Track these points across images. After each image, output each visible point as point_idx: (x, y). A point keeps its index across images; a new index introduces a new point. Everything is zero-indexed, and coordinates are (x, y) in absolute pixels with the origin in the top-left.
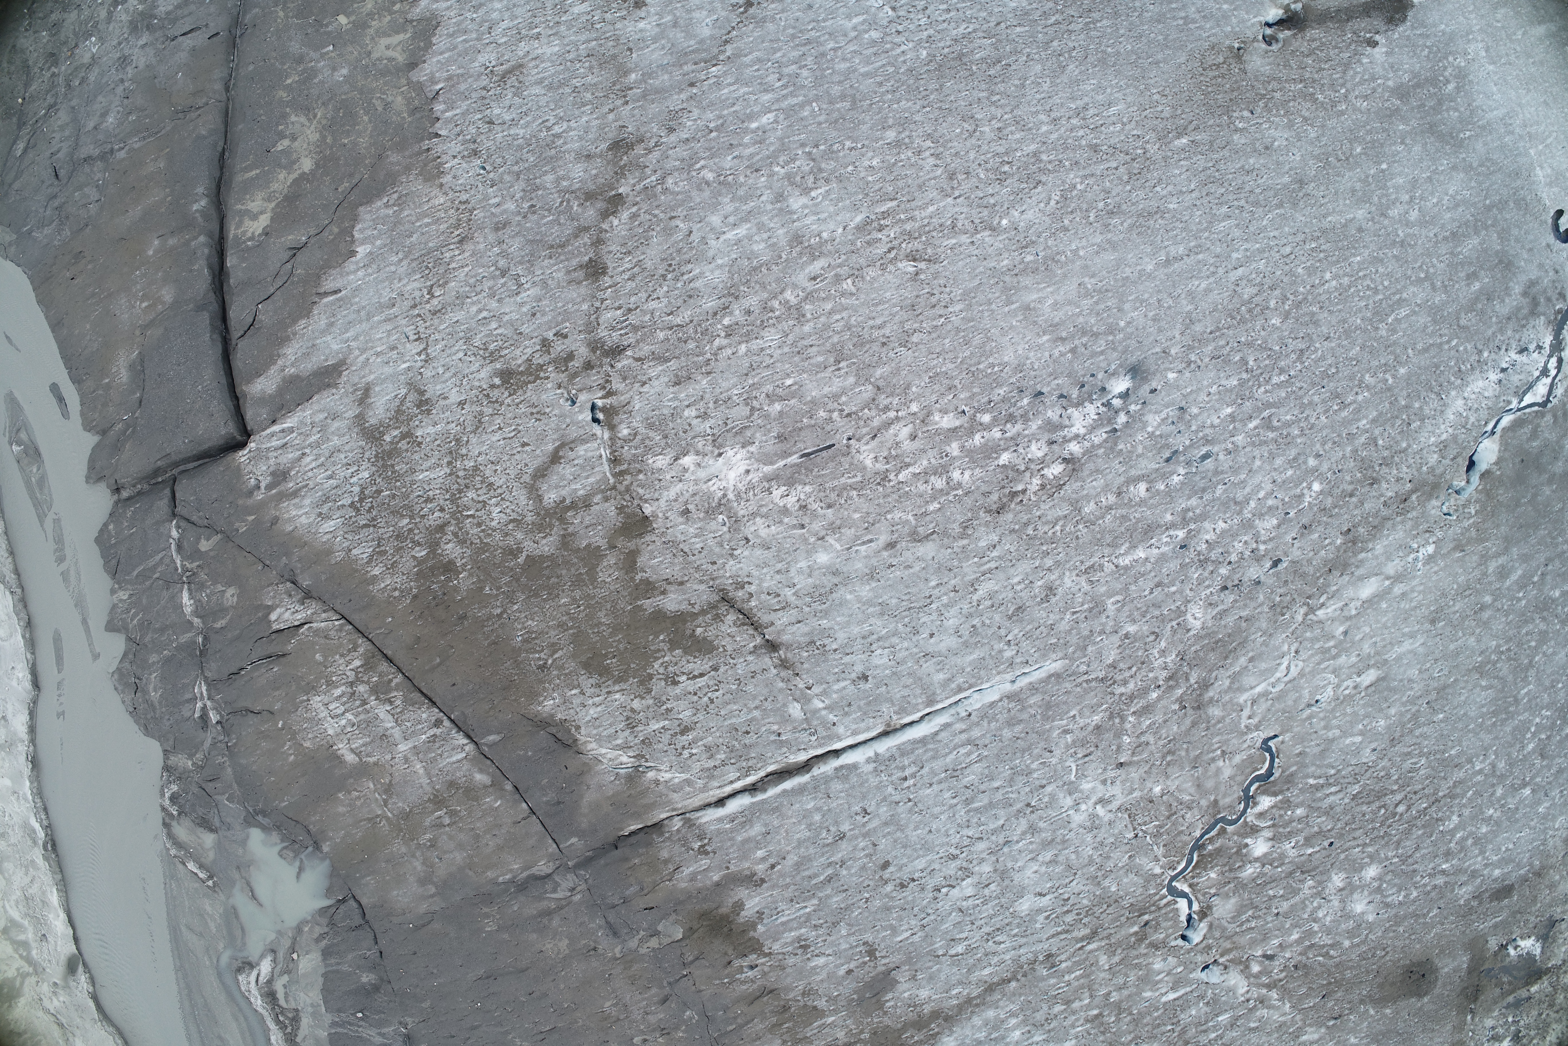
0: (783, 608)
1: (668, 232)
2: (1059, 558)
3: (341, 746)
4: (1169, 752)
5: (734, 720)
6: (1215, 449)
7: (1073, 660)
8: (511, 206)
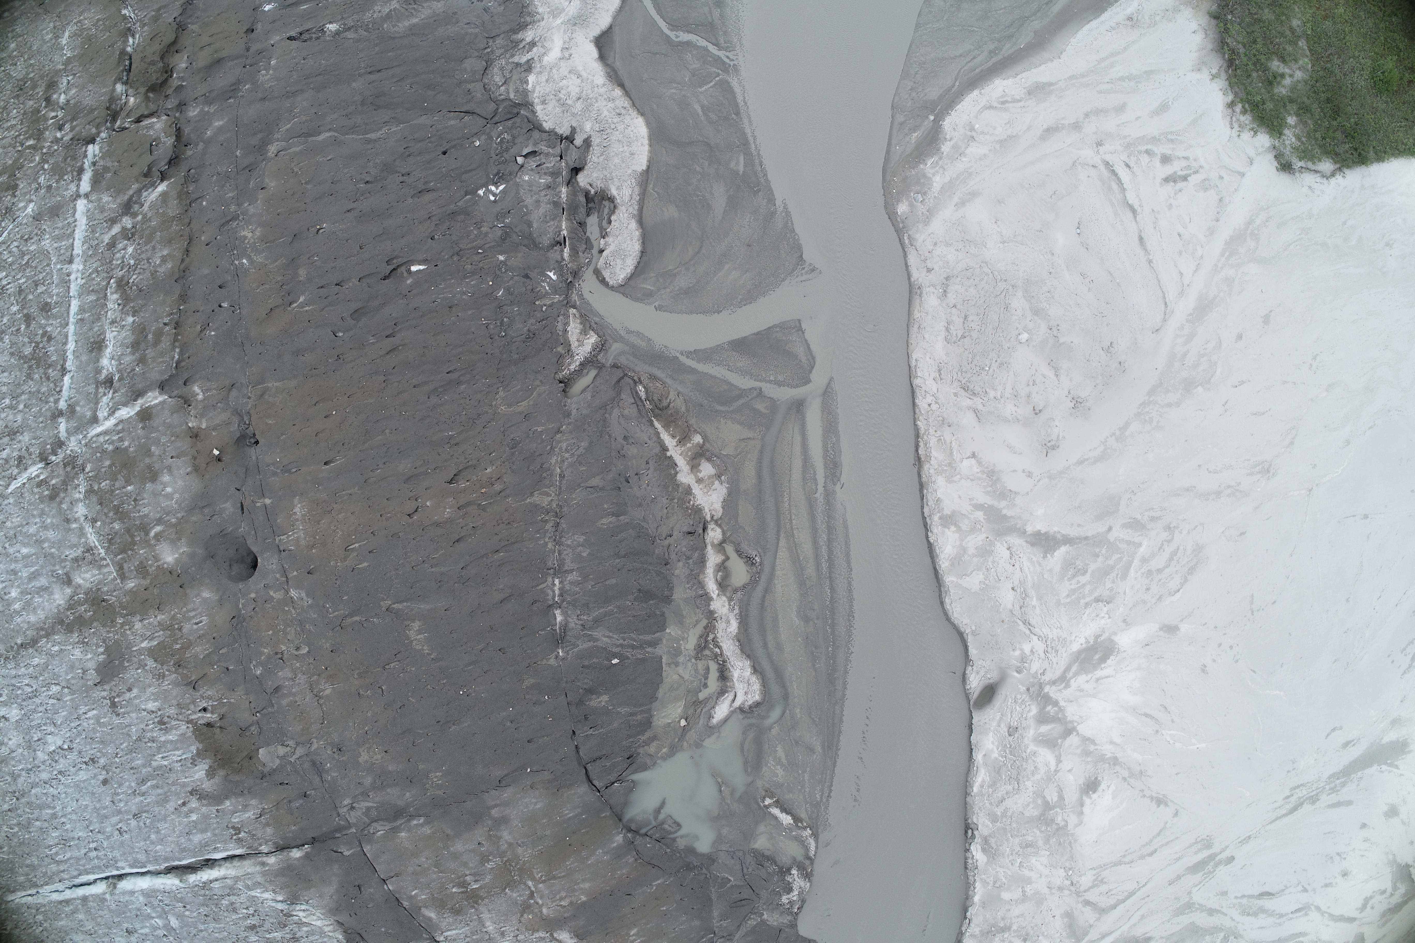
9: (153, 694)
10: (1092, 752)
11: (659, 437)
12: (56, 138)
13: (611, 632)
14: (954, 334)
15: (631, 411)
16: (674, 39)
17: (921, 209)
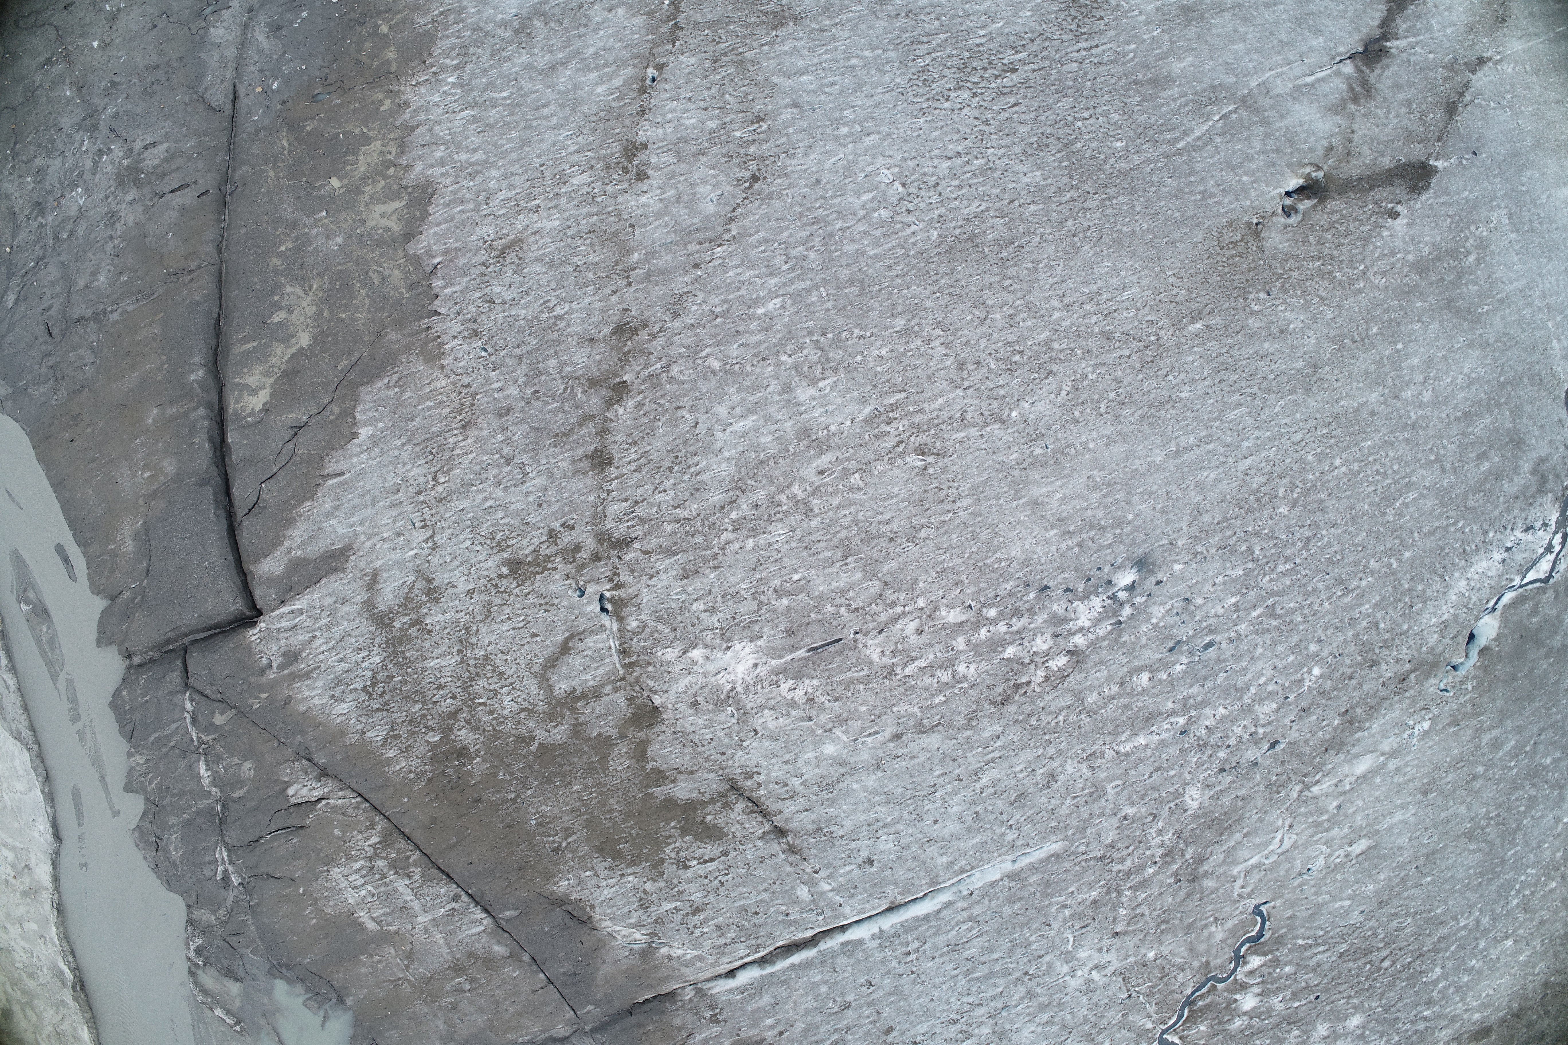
0: (791, 797)
1: (675, 422)
2: (1061, 746)
3: (362, 914)
4: (1163, 922)
5: (743, 902)
6: (1218, 638)
7: (1073, 841)
8: (514, 391)
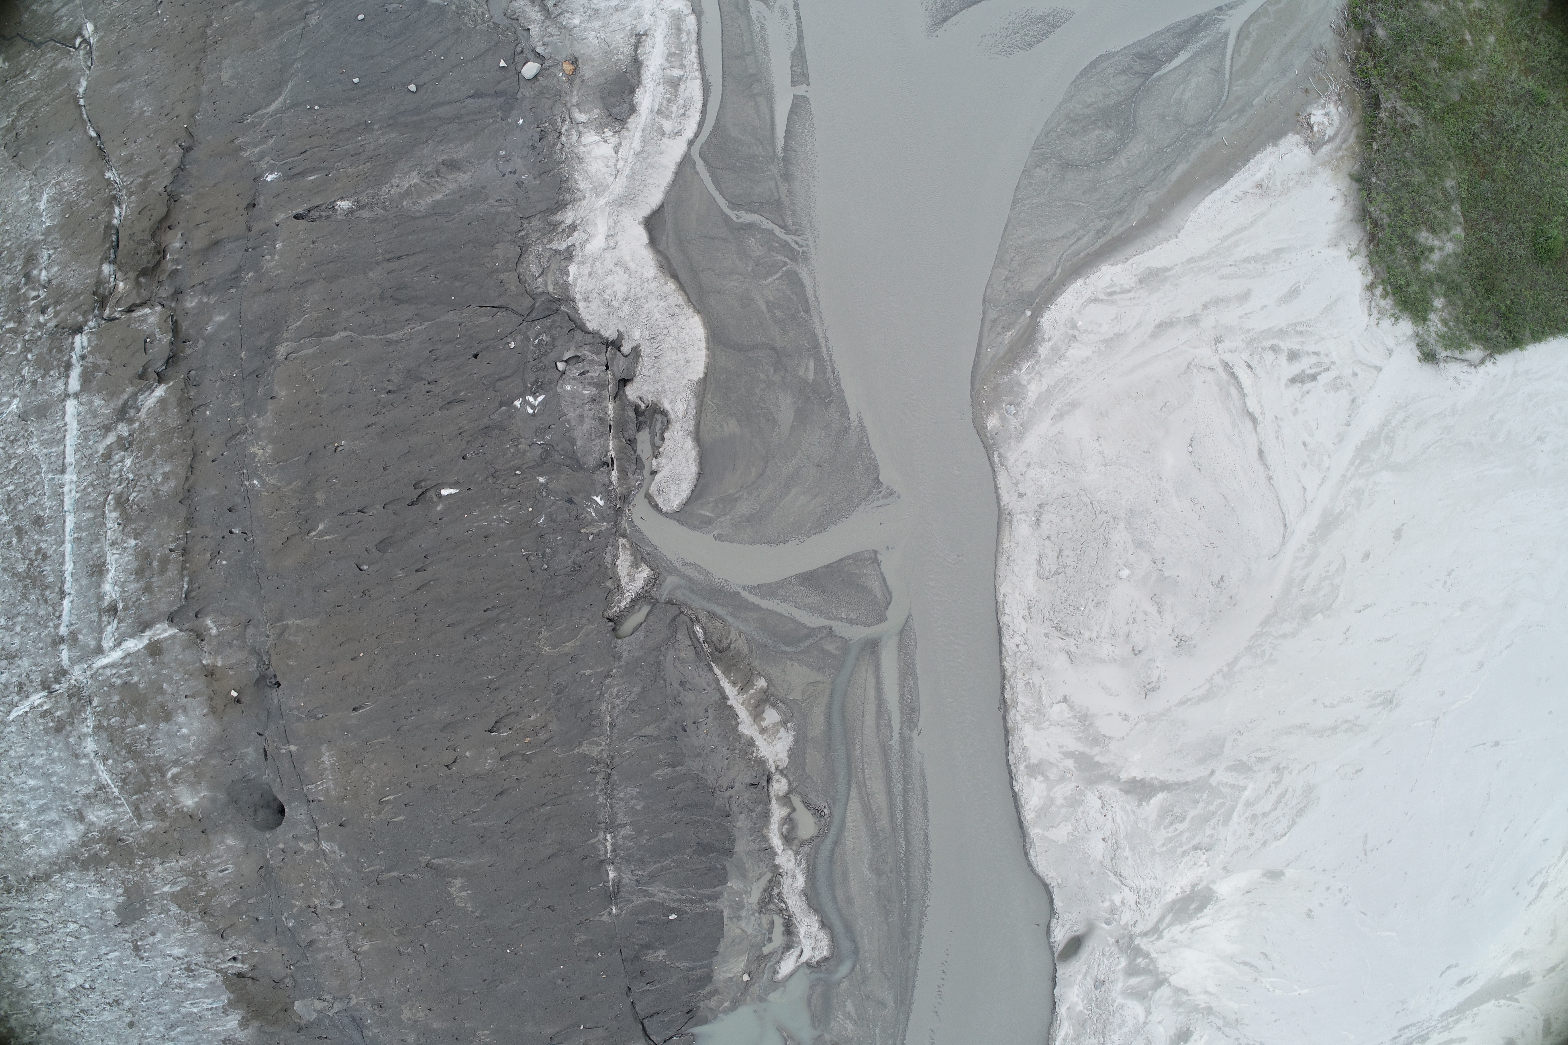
9: (179, 940)
10: (1184, 1003)
11: (719, 685)
12: (39, 322)
13: (667, 886)
14: (1047, 569)
15: (688, 654)
16: (735, 219)
17: (1014, 422)
